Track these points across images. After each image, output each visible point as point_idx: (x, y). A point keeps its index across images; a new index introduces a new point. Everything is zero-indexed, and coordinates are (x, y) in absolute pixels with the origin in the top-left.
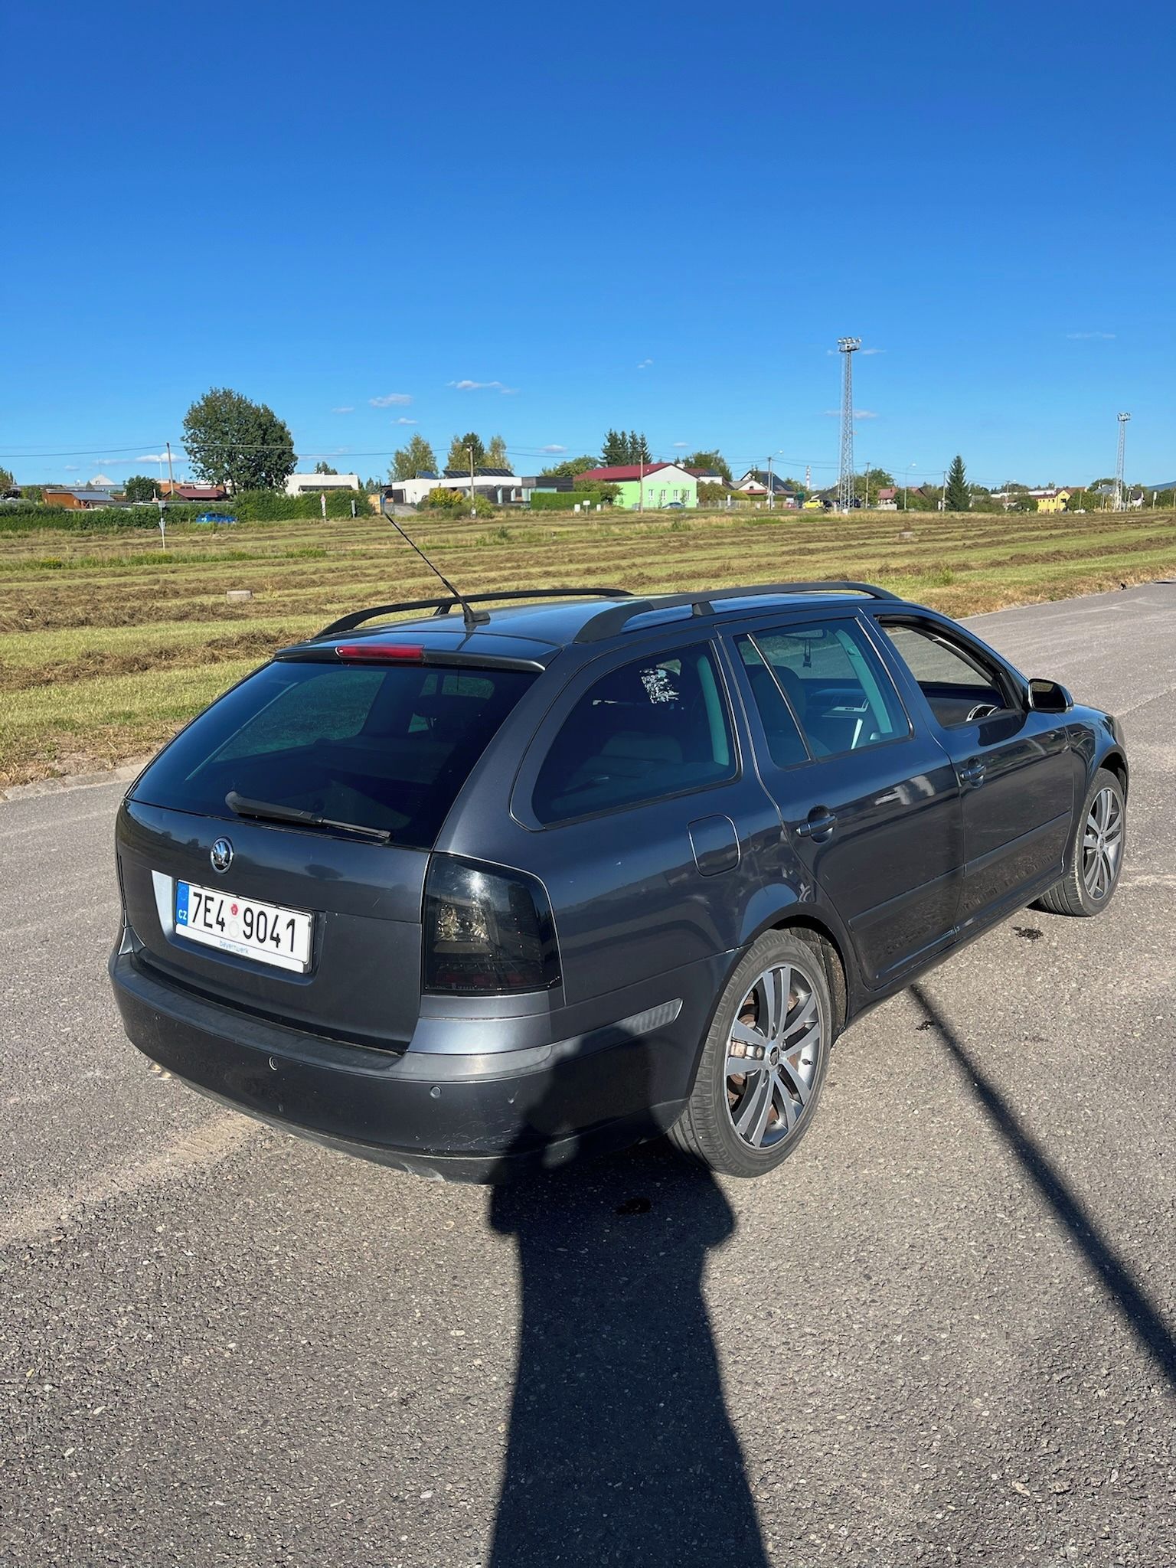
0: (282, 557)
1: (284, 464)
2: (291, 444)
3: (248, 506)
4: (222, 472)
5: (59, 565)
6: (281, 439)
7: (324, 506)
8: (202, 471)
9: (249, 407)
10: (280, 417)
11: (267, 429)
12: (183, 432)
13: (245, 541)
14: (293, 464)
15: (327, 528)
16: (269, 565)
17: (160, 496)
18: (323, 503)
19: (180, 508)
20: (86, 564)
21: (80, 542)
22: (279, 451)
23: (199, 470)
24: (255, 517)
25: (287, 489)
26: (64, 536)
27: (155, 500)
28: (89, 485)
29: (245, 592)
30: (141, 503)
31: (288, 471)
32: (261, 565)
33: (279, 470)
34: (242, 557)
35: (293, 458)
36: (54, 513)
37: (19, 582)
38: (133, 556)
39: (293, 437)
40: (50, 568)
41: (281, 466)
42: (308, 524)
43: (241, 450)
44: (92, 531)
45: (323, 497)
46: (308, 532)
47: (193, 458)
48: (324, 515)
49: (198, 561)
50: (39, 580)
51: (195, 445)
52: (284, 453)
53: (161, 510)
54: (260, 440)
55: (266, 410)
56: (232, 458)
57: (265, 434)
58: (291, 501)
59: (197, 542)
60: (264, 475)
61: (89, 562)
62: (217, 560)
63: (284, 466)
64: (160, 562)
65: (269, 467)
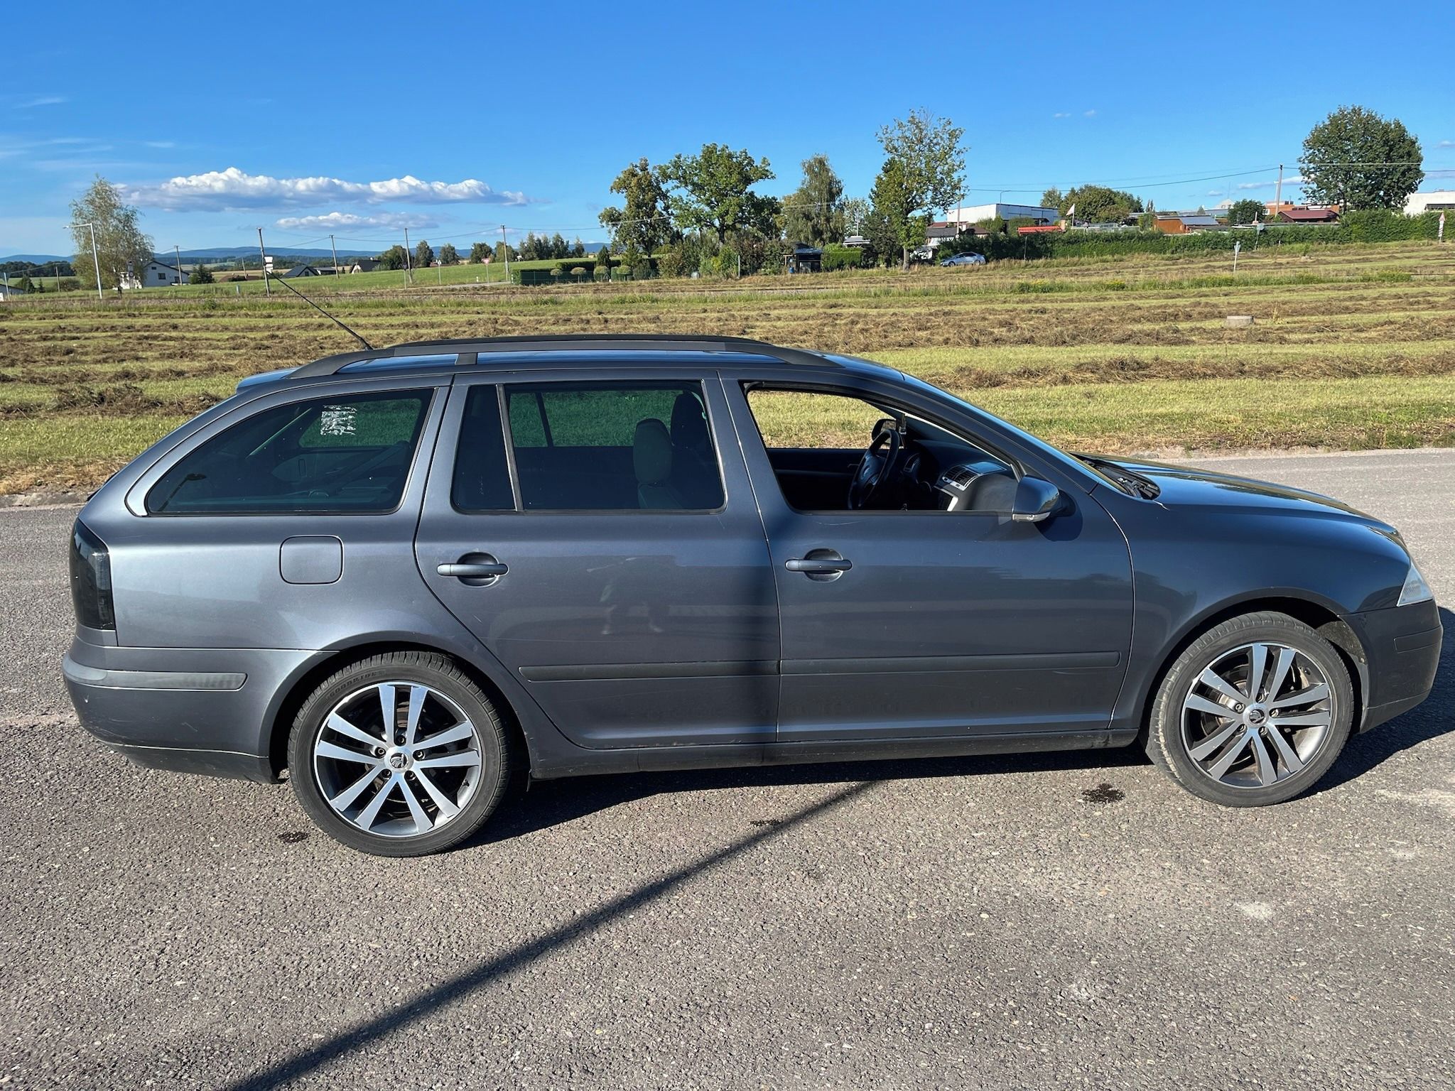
0: (1357, 281)
1: (1408, 181)
2: (1420, 160)
3: (1355, 227)
4: (1334, 192)
5: (1122, 287)
6: (1409, 154)
7: (1441, 226)
8: (1314, 192)
9: (1379, 123)
10: (1411, 133)
11: (1394, 145)
12: (1301, 152)
13: (1334, 263)
14: (1417, 182)
15: (1438, 250)
16: (1335, 289)
17: (1261, 218)
18: (1442, 223)
19: (1279, 230)
20: (1147, 287)
21: (1166, 265)
22: (1403, 168)
23: (1310, 191)
24: (1360, 237)
25: (1406, 209)
26: (1155, 259)
27: (1255, 222)
28: (1201, 210)
29: (1246, 317)
30: (1240, 227)
31: (1412, 189)
32: (1324, 289)
33: (1400, 188)
34: (1309, 280)
35: (1419, 174)
36: (1153, 238)
37: (1080, 301)
38: (1194, 279)
39: (1422, 153)
40: (1114, 290)
41: (1403, 183)
42: (1419, 246)
43: (1360, 169)
44: (1182, 255)
45: (1442, 217)
46: (1414, 254)
47: (1306, 179)
48: (1440, 235)
49: (1260, 284)
50: (1097, 301)
51: (1312, 165)
52: (1409, 169)
53: (1258, 233)
54: (1383, 157)
55: (1398, 125)
56: (1348, 176)
57: (1391, 150)
58: (1409, 221)
59: (1281, 264)
60: (1382, 193)
61: (1150, 284)
62: (1282, 283)
63: (1407, 184)
64: (1220, 285)
65: (1389, 185)
